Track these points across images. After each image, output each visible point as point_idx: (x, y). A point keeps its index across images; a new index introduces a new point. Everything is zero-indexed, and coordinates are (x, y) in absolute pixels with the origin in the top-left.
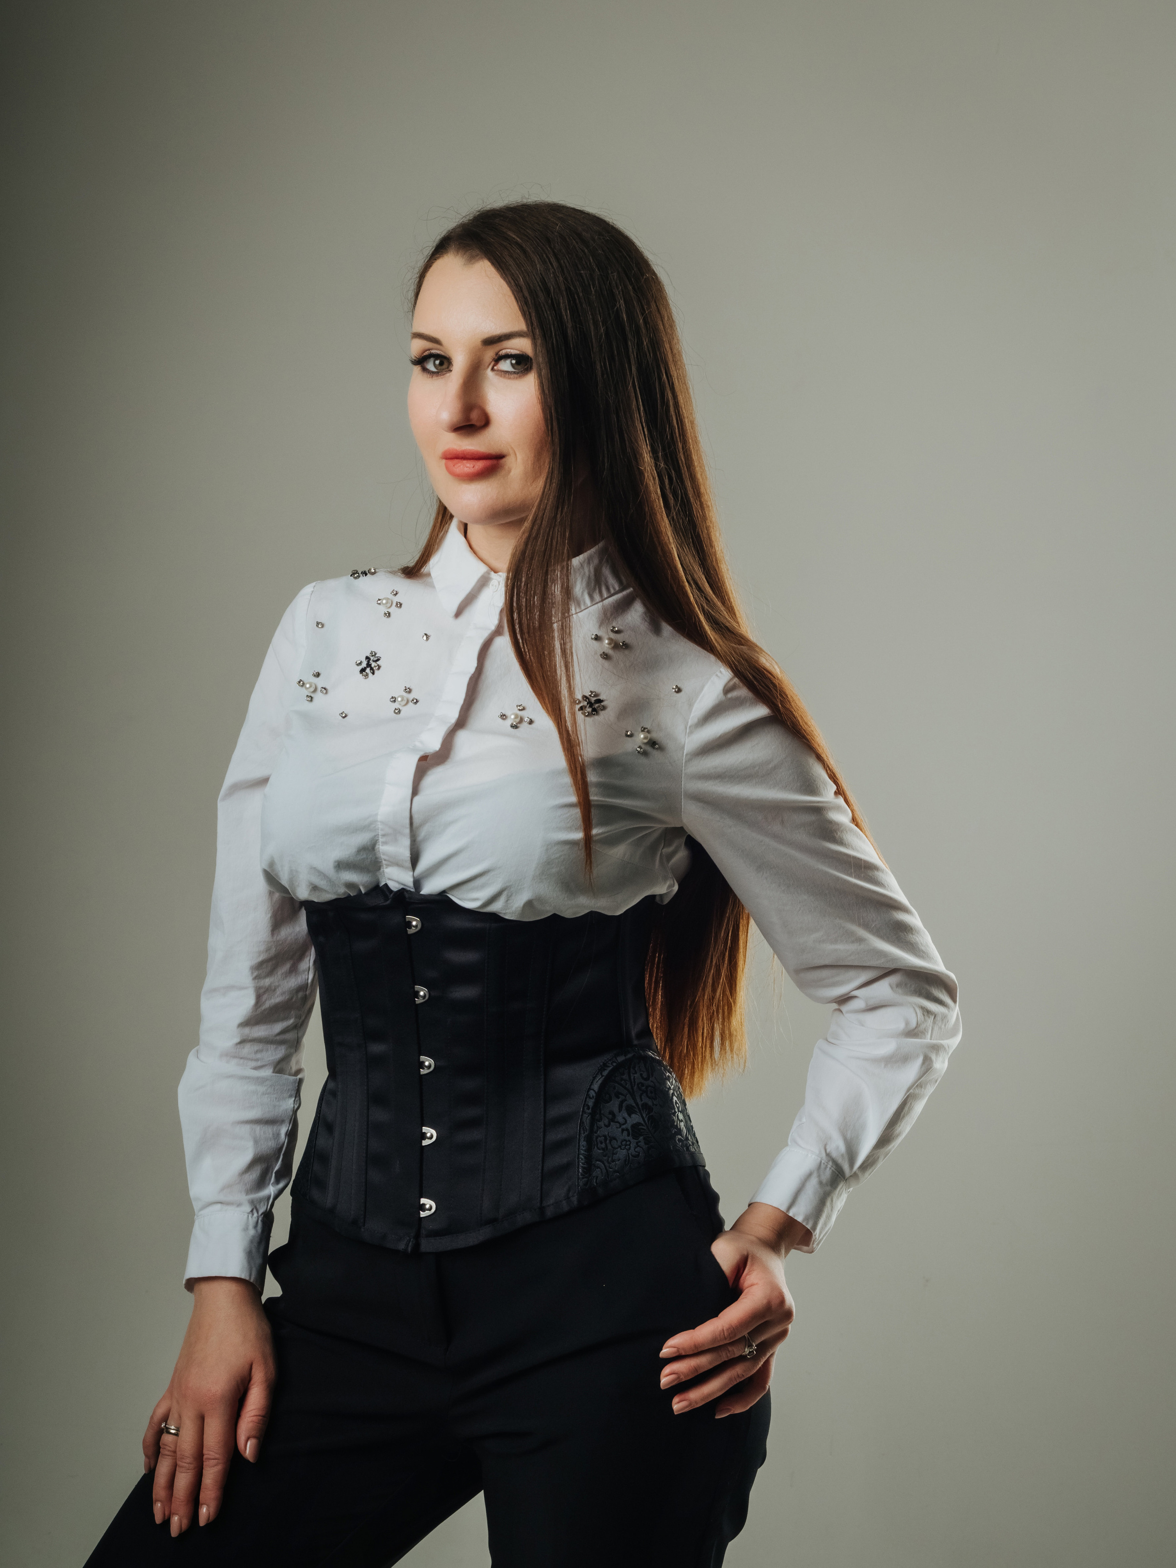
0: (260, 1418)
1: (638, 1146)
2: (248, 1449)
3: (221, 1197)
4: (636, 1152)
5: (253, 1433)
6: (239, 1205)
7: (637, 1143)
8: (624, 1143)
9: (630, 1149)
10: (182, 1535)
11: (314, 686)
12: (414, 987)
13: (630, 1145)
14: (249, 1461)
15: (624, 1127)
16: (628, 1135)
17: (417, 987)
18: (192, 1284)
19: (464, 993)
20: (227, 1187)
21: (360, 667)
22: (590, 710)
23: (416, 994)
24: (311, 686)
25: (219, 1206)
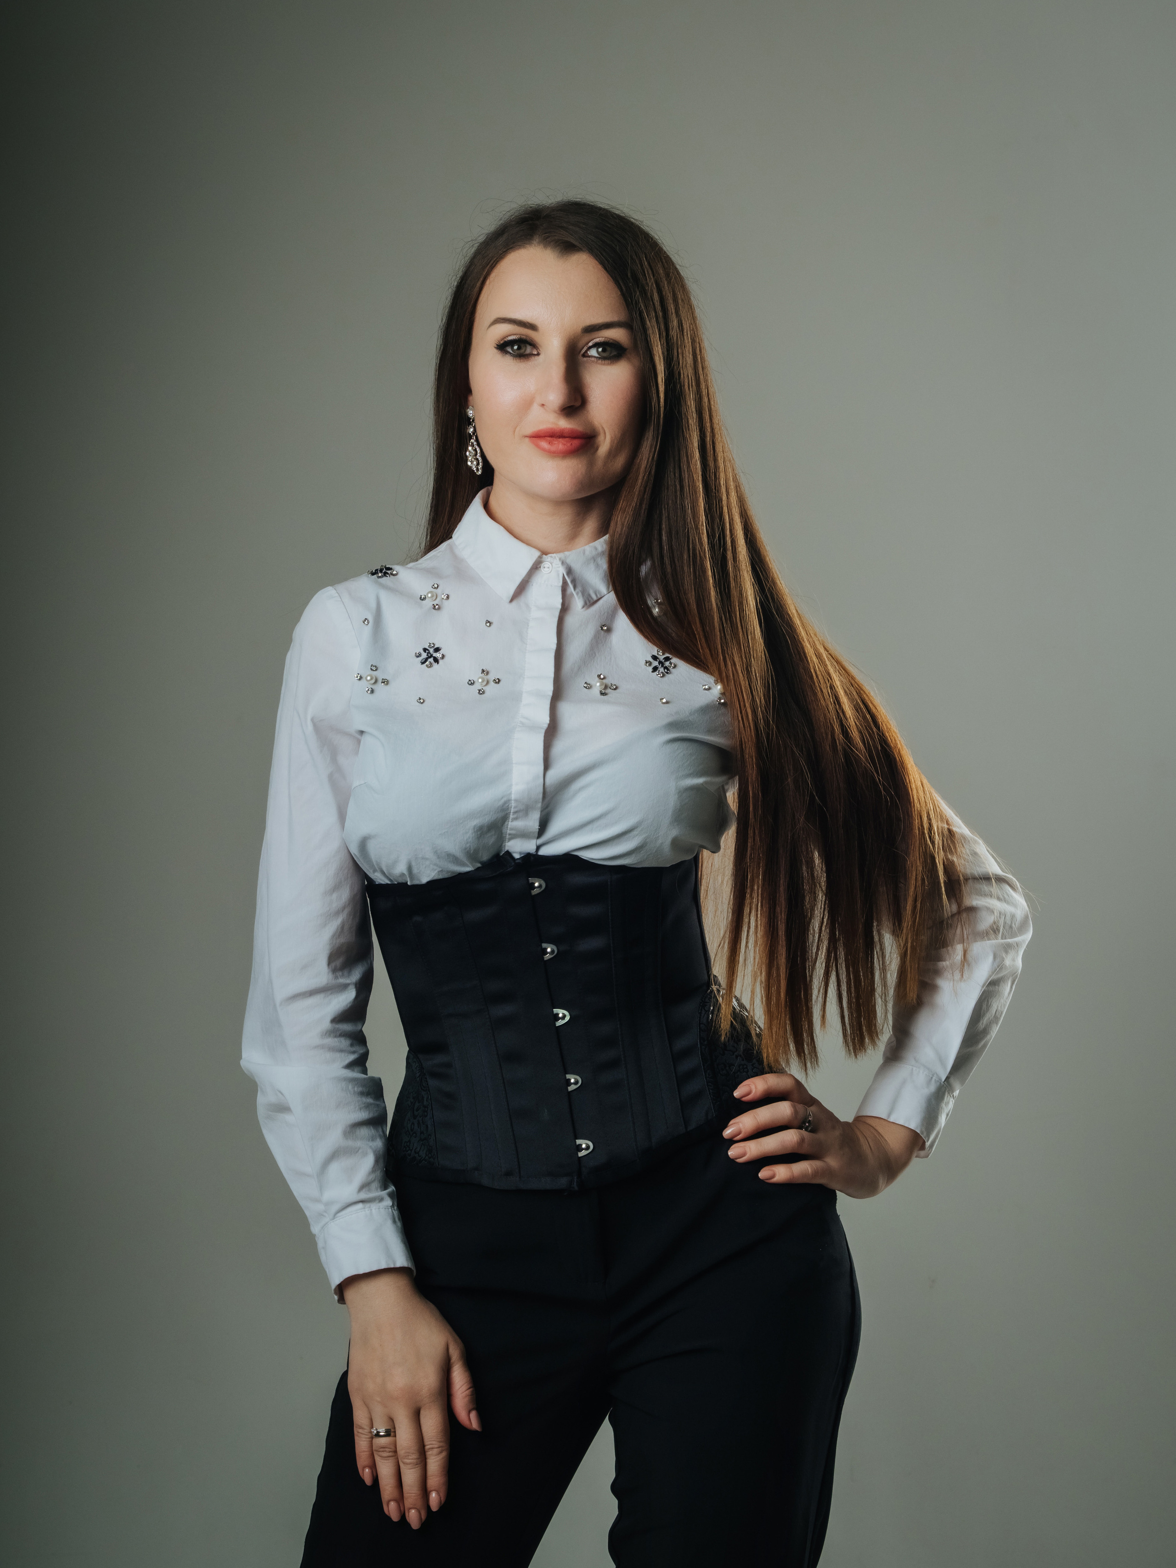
0: (471, 1389)
1: (754, 1067)
2: (471, 1420)
3: (363, 1195)
4: (754, 1073)
5: (471, 1406)
6: (381, 1200)
7: (752, 1065)
8: (741, 1067)
9: (748, 1071)
10: (424, 1525)
11: (375, 678)
12: (541, 945)
13: (747, 1068)
14: (478, 1431)
15: (736, 1053)
16: (743, 1060)
17: (544, 945)
18: (341, 1289)
19: (592, 944)
20: (364, 1186)
21: (420, 659)
22: (662, 670)
23: (544, 952)
24: (371, 679)
25: (360, 1205)
